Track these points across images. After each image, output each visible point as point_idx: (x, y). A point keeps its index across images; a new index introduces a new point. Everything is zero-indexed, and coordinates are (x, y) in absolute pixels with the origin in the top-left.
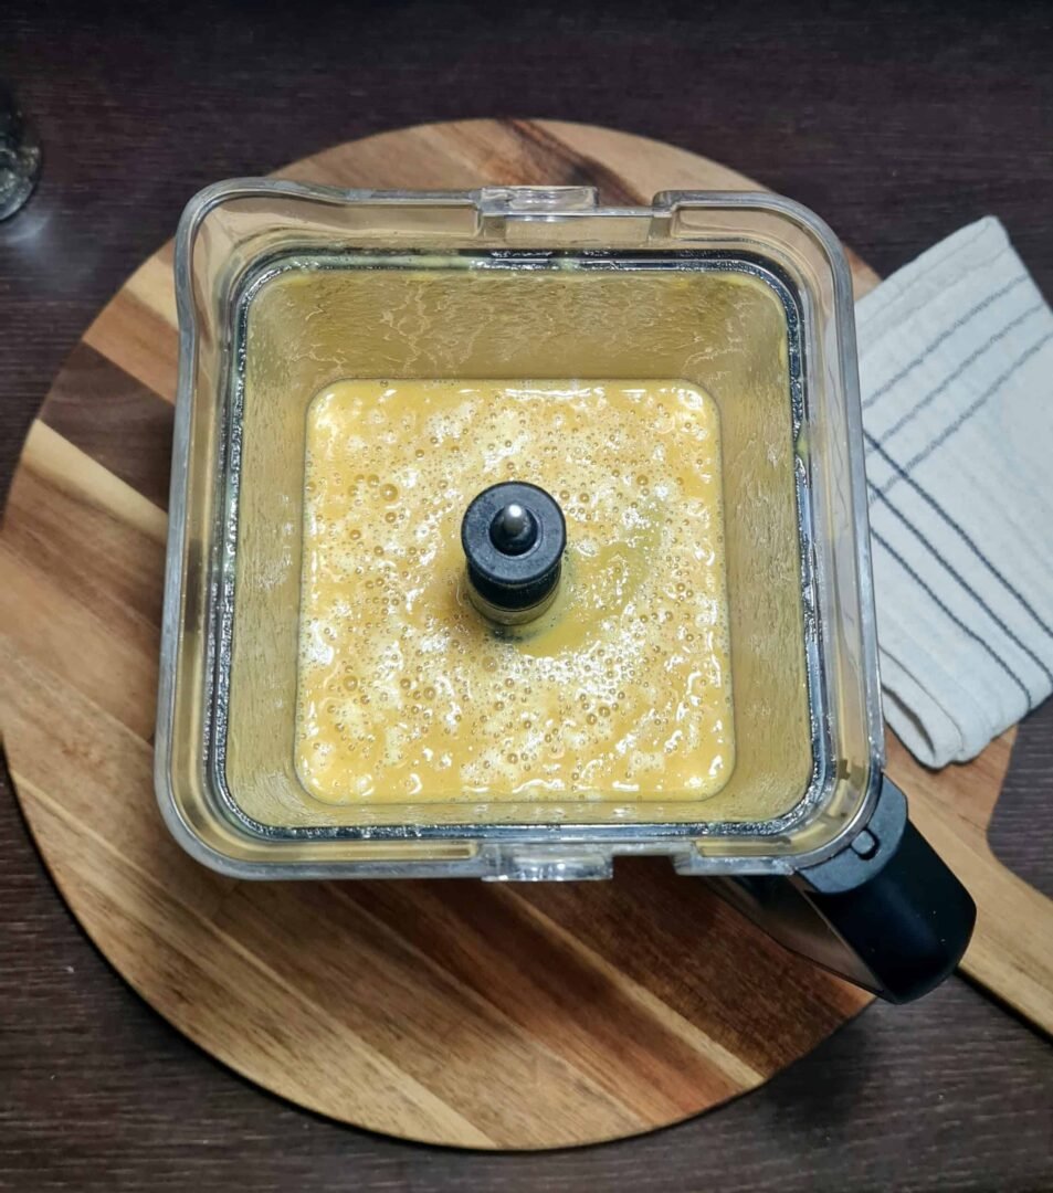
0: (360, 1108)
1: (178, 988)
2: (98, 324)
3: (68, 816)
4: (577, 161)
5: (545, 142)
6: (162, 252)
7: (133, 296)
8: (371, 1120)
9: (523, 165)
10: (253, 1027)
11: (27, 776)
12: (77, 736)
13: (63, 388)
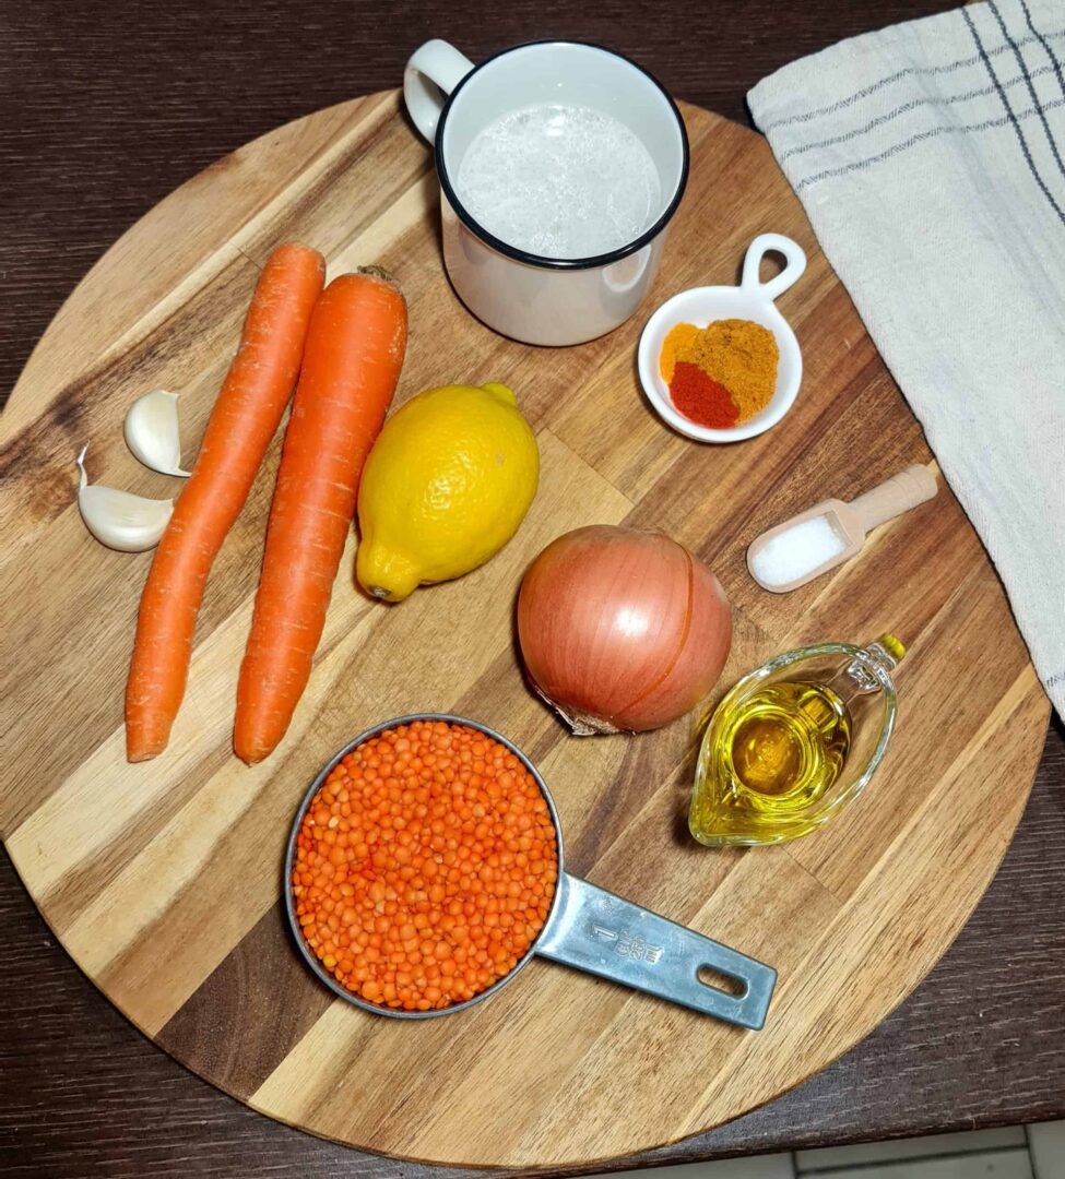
0: (1024, 758)
1: (909, 944)
2: (136, 1016)
3: (726, 1069)
4: (49, 418)
5: (16, 453)
6: (58, 929)
7: (109, 967)
8: (1034, 749)
9: (40, 480)
10: (949, 863)
11: (678, 1120)
12: (638, 1056)
13: (212, 1067)
